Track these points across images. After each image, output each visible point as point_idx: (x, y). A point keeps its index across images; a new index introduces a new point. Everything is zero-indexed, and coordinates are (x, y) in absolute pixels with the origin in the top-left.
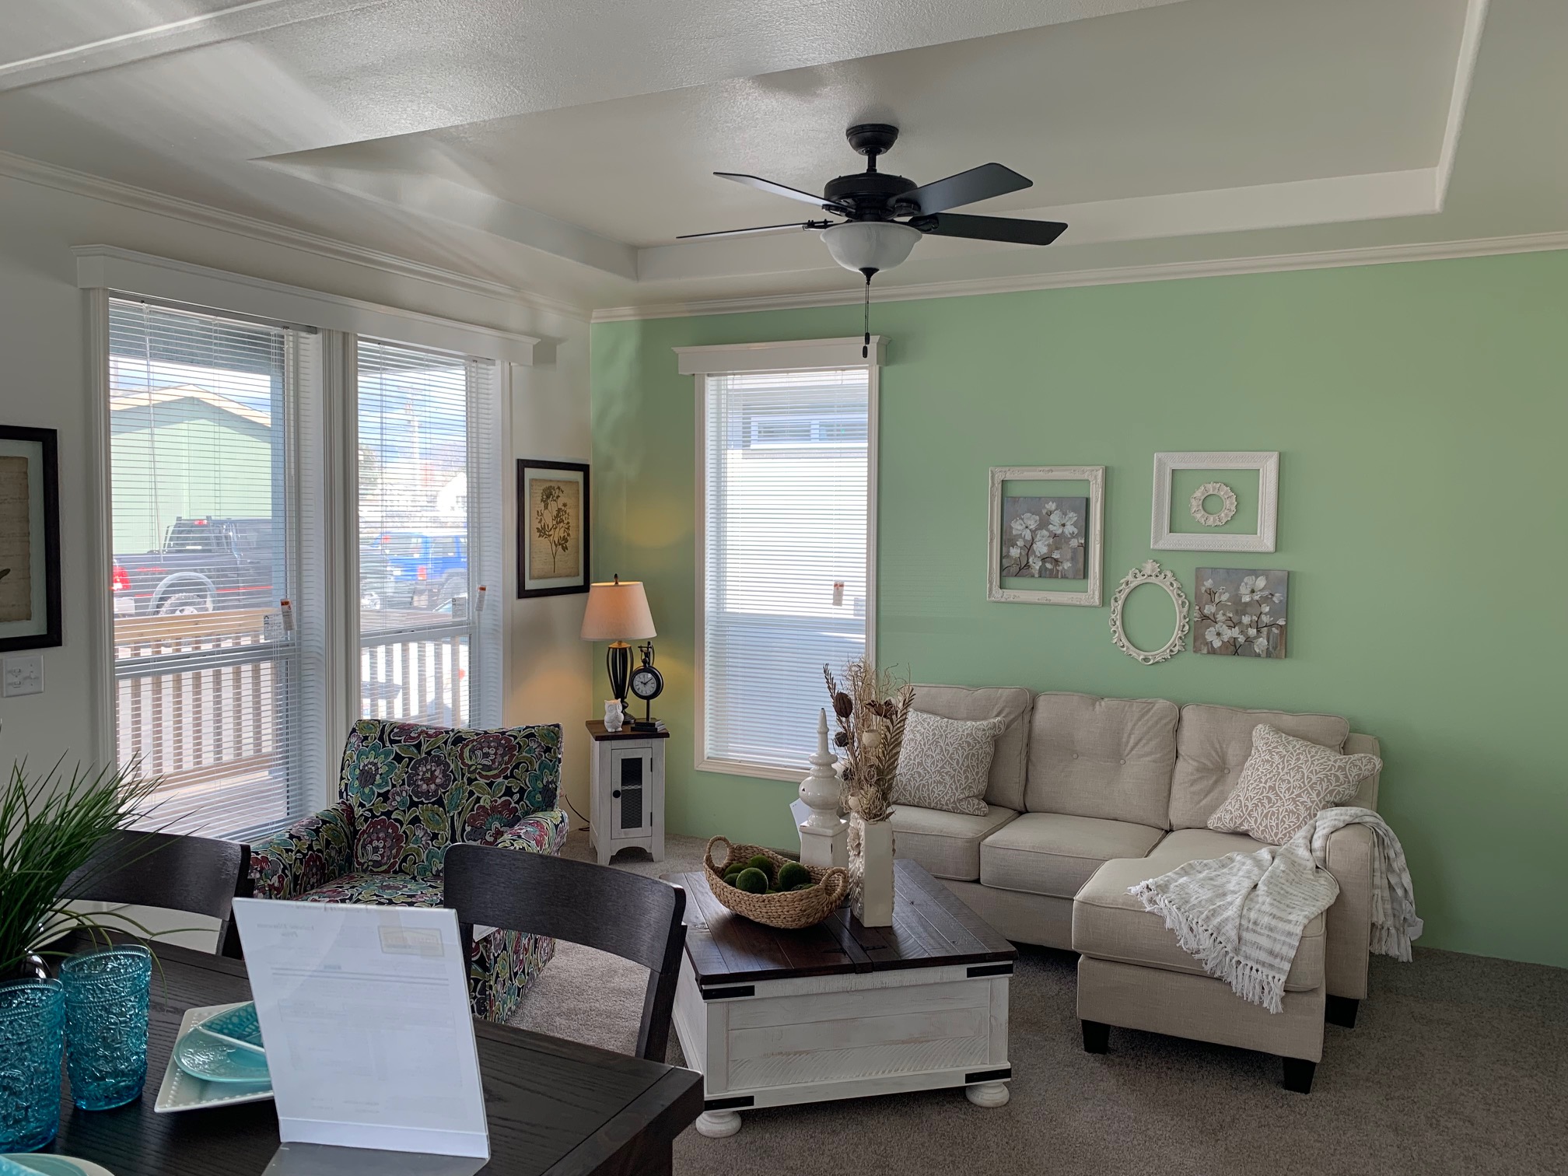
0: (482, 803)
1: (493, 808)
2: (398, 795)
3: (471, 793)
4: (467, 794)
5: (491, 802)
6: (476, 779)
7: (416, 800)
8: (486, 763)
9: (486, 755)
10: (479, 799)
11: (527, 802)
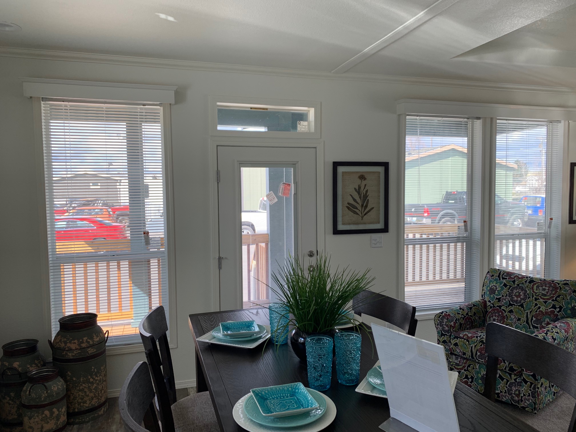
0: (541, 309)
1: (546, 313)
2: (504, 300)
3: (536, 305)
4: (534, 304)
5: (545, 310)
6: (539, 299)
7: (511, 303)
8: (544, 293)
9: (544, 290)
10: (539, 308)
11: (563, 313)
